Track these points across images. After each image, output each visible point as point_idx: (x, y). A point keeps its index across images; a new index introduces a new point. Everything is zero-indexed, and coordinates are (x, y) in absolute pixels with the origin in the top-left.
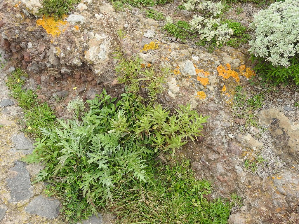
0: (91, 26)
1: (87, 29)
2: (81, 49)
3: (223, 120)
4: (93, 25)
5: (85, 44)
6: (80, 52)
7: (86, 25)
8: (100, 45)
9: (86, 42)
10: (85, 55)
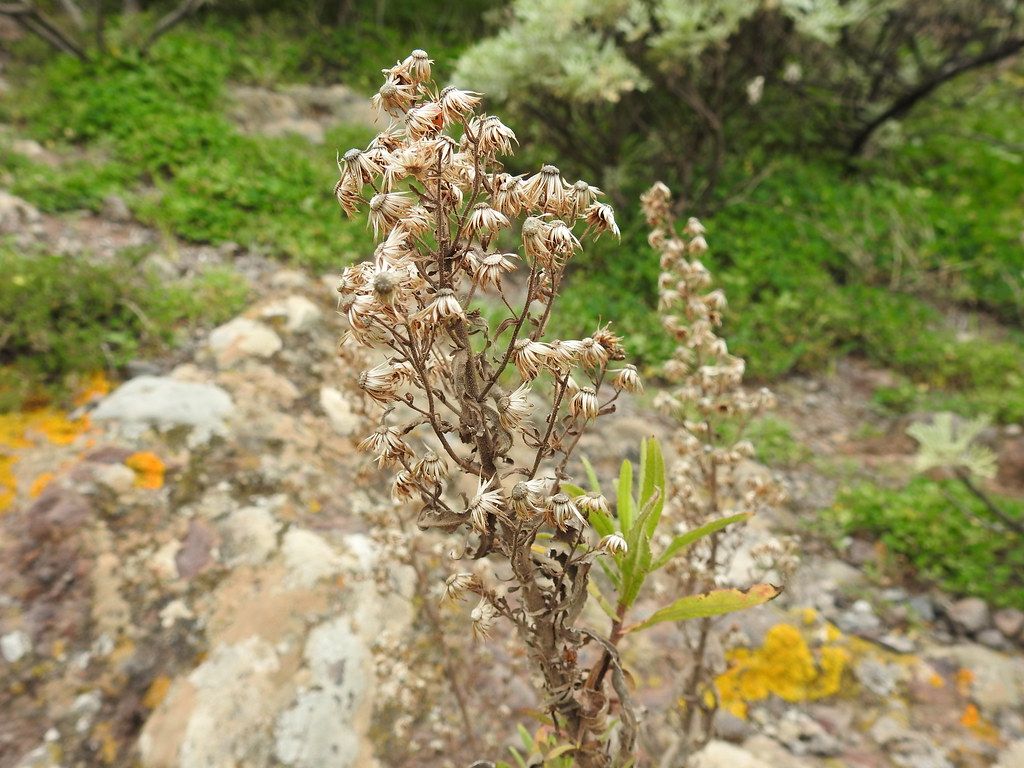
0: (269, 466)
1: (232, 481)
2: (124, 658)
4: (288, 457)
5: (175, 610)
6: (105, 680)
7: (232, 454)
8: (309, 627)
9: (191, 595)
10: (151, 723)
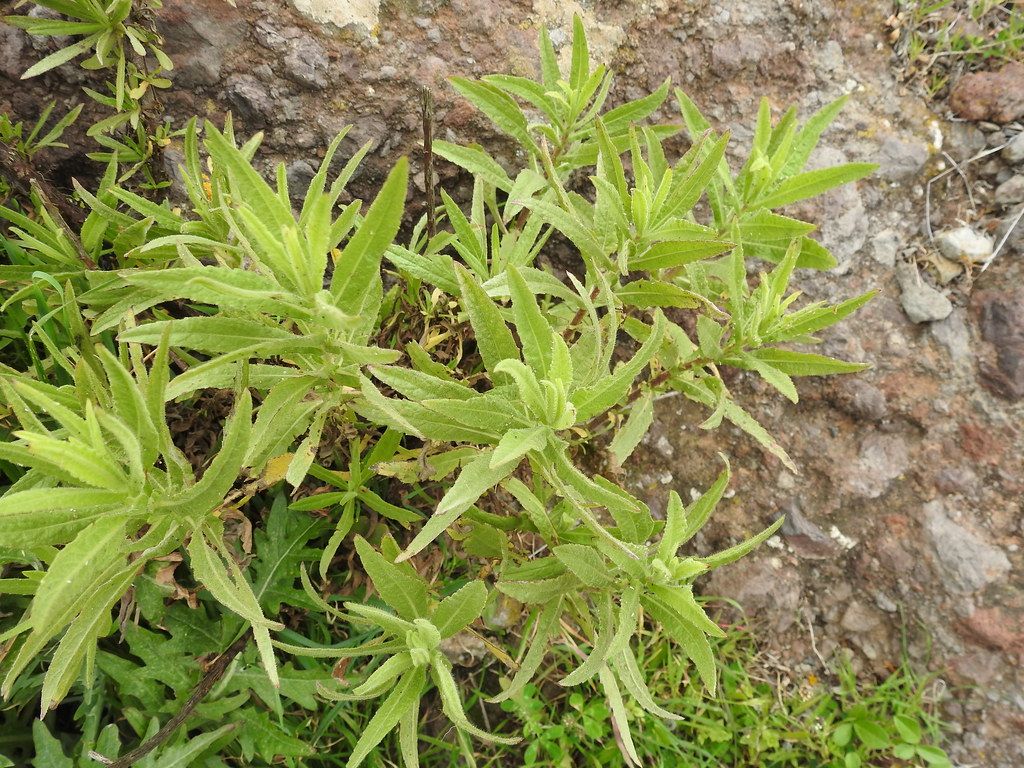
3: (861, 127)
